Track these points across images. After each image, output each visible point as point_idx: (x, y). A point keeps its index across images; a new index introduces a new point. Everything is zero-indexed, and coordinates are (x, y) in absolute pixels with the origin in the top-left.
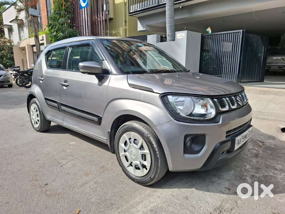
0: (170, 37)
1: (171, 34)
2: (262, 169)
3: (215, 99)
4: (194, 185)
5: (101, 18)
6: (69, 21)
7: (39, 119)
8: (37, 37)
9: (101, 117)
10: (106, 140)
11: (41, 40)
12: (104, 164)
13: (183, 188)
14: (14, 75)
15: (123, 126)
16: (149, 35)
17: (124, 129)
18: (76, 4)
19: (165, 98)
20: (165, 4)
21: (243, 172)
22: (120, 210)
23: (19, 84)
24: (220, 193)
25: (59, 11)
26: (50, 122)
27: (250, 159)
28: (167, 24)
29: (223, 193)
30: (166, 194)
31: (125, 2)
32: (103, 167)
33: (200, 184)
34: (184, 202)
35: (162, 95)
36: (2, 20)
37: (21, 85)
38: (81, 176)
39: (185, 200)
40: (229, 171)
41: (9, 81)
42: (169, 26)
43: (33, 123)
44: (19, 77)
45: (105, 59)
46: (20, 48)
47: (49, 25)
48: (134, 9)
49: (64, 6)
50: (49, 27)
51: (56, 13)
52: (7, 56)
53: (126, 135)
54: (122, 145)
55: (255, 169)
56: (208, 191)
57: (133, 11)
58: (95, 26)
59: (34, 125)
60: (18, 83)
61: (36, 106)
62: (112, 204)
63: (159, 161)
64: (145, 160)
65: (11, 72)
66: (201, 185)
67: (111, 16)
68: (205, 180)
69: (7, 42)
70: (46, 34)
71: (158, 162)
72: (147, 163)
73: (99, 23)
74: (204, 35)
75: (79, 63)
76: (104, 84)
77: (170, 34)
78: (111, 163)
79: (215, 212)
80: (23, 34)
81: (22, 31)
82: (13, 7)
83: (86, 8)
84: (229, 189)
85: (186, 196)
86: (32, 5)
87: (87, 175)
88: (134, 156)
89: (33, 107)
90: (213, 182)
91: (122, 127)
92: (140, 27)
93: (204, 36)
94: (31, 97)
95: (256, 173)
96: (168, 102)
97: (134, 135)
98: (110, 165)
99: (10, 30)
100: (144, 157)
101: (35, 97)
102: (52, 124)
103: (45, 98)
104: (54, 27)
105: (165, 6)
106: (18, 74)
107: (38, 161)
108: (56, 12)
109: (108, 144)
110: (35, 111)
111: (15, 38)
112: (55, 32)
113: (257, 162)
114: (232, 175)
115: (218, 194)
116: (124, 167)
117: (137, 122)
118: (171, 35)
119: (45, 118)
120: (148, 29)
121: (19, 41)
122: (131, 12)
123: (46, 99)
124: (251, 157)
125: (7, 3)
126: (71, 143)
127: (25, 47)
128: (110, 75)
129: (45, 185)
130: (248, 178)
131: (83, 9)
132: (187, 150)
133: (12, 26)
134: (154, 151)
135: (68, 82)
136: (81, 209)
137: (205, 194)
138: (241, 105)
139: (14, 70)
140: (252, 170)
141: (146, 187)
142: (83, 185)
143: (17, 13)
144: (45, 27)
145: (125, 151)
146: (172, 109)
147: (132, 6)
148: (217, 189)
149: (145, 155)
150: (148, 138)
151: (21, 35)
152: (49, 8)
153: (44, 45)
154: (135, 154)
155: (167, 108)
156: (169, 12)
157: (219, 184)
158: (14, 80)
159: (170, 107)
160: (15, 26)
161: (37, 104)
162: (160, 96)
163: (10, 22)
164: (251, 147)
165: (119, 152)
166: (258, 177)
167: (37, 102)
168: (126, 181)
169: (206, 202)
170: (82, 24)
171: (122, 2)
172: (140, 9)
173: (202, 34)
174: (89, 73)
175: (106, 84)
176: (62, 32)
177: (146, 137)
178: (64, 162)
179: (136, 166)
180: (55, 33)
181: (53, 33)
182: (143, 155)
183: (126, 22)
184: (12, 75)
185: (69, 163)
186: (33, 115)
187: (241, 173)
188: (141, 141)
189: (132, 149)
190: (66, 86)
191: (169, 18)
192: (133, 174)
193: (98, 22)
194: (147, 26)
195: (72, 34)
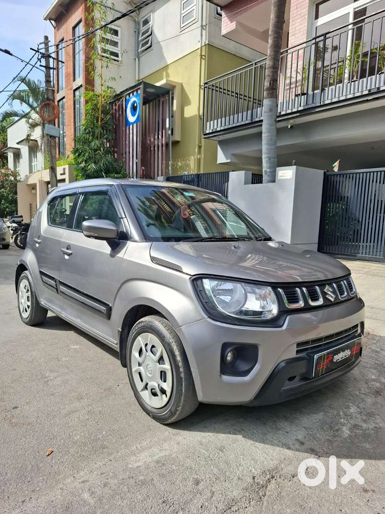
0: (268, 175)
1: (271, 170)
2: (377, 416)
3: (279, 289)
4: (243, 430)
5: (160, 141)
6: (108, 145)
7: (29, 304)
8: (53, 170)
9: (111, 307)
10: (117, 344)
11: (61, 174)
12: (111, 385)
13: (223, 433)
14: (12, 230)
15: (138, 324)
16: (233, 171)
17: (139, 328)
18: (121, 118)
19: (199, 282)
20: (262, 121)
21: (339, 417)
22: (111, 458)
23: (19, 244)
24: (282, 447)
25: (92, 129)
26: (45, 311)
27: (363, 396)
28: (263, 154)
29: (289, 448)
30: (192, 439)
31: (200, 116)
32: (109, 389)
33: (253, 429)
34: (215, 454)
35: (194, 277)
36: (7, 140)
37: (22, 245)
38: (71, 400)
39: (218, 451)
40: (313, 413)
41: (4, 239)
42: (268, 157)
43: (21, 311)
44: (20, 234)
45: (124, 216)
46: (28, 185)
47: (75, 151)
48: (212, 128)
49: (101, 121)
50: (75, 153)
51: (86, 132)
52: (7, 197)
53: (142, 338)
54: (135, 354)
55: (366, 416)
56: (263, 441)
57: (211, 131)
58: (149, 153)
59: (22, 314)
60: (18, 242)
61: (27, 284)
62: (103, 447)
63: (183, 383)
64: (165, 381)
65: (8, 224)
66: (255, 431)
67: (177, 137)
68: (265, 424)
69: (10, 175)
70: (70, 165)
71: (182, 385)
72: (167, 386)
73: (156, 148)
74: (328, 173)
75: (83, 221)
76: (118, 255)
77: (268, 170)
78: (123, 384)
79: (262, 477)
80: (36, 163)
81: (34, 158)
82: (24, 120)
83: (135, 125)
84: (302, 443)
85: (221, 446)
86: (50, 119)
87: (80, 398)
88: (150, 374)
89: (23, 284)
90: (278, 429)
91: (136, 325)
92: (221, 158)
93: (328, 175)
94: (22, 268)
95: (365, 421)
96: (201, 289)
97: (152, 338)
98: (121, 386)
99: (17, 155)
100: (163, 375)
101: (26, 269)
102: (50, 314)
103: (40, 271)
104: (83, 154)
105: (262, 125)
106: (19, 228)
107: (13, 371)
108: (88, 130)
109: (118, 350)
110: (25, 291)
111: (23, 169)
112: (84, 163)
113: (375, 404)
114: (318, 420)
115: (278, 448)
116: (137, 390)
117: (158, 317)
118: (270, 172)
119: (38, 302)
120: (235, 160)
121: (28, 173)
122: (207, 132)
123: (41, 273)
124: (365, 394)
125: (16, 114)
126: (72, 347)
127: (36, 183)
128: (128, 242)
129: (14, 408)
130: (344, 429)
131: (131, 126)
132: (226, 368)
133: (20, 149)
134: (177, 367)
135: (72, 248)
136: (54, 449)
137: (255, 447)
138: (333, 300)
139: (14, 222)
140: (359, 416)
141: (165, 427)
142: (69, 414)
143: (29, 129)
144: (69, 153)
145: (140, 365)
146: (207, 301)
147: (208, 123)
148: (280, 439)
149: (165, 372)
150: (169, 345)
151: (33, 164)
152: (79, 123)
153: (65, 182)
154: (151, 370)
155: (200, 298)
156: (267, 134)
157: (287, 432)
158: (12, 238)
159: (204, 296)
160: (25, 150)
161: (28, 280)
162: (190, 278)
163: (18, 143)
164: (373, 377)
165: (130, 366)
166: (364, 428)
167: (30, 277)
168: (137, 414)
169: (252, 459)
170: (127, 150)
171: (196, 115)
172: (222, 128)
173: (325, 173)
174: (96, 238)
175: (120, 255)
176: (95, 163)
177: (167, 343)
178: (52, 375)
179: (153, 391)
180: (83, 165)
181: (80, 164)
182: (163, 373)
183: (200, 147)
184: (10, 228)
185: (59, 379)
186: (22, 297)
187: (334, 419)
188: (160, 349)
189: (148, 362)
190: (69, 255)
191: (268, 144)
192: (149, 403)
193: (154, 147)
194: (234, 155)
195: (110, 166)
